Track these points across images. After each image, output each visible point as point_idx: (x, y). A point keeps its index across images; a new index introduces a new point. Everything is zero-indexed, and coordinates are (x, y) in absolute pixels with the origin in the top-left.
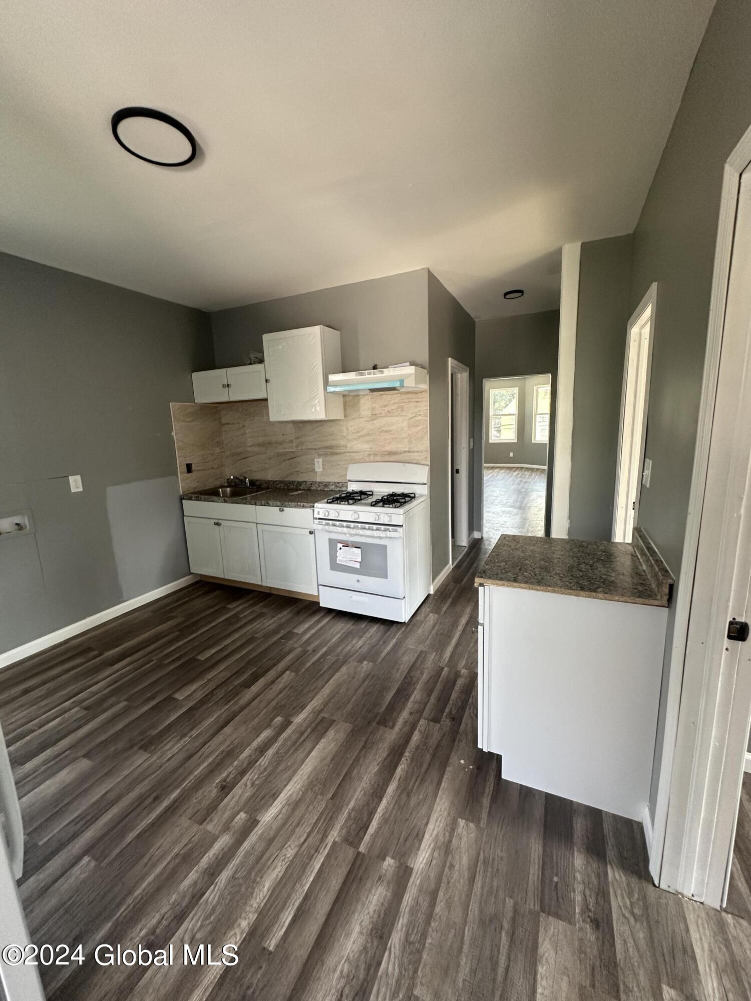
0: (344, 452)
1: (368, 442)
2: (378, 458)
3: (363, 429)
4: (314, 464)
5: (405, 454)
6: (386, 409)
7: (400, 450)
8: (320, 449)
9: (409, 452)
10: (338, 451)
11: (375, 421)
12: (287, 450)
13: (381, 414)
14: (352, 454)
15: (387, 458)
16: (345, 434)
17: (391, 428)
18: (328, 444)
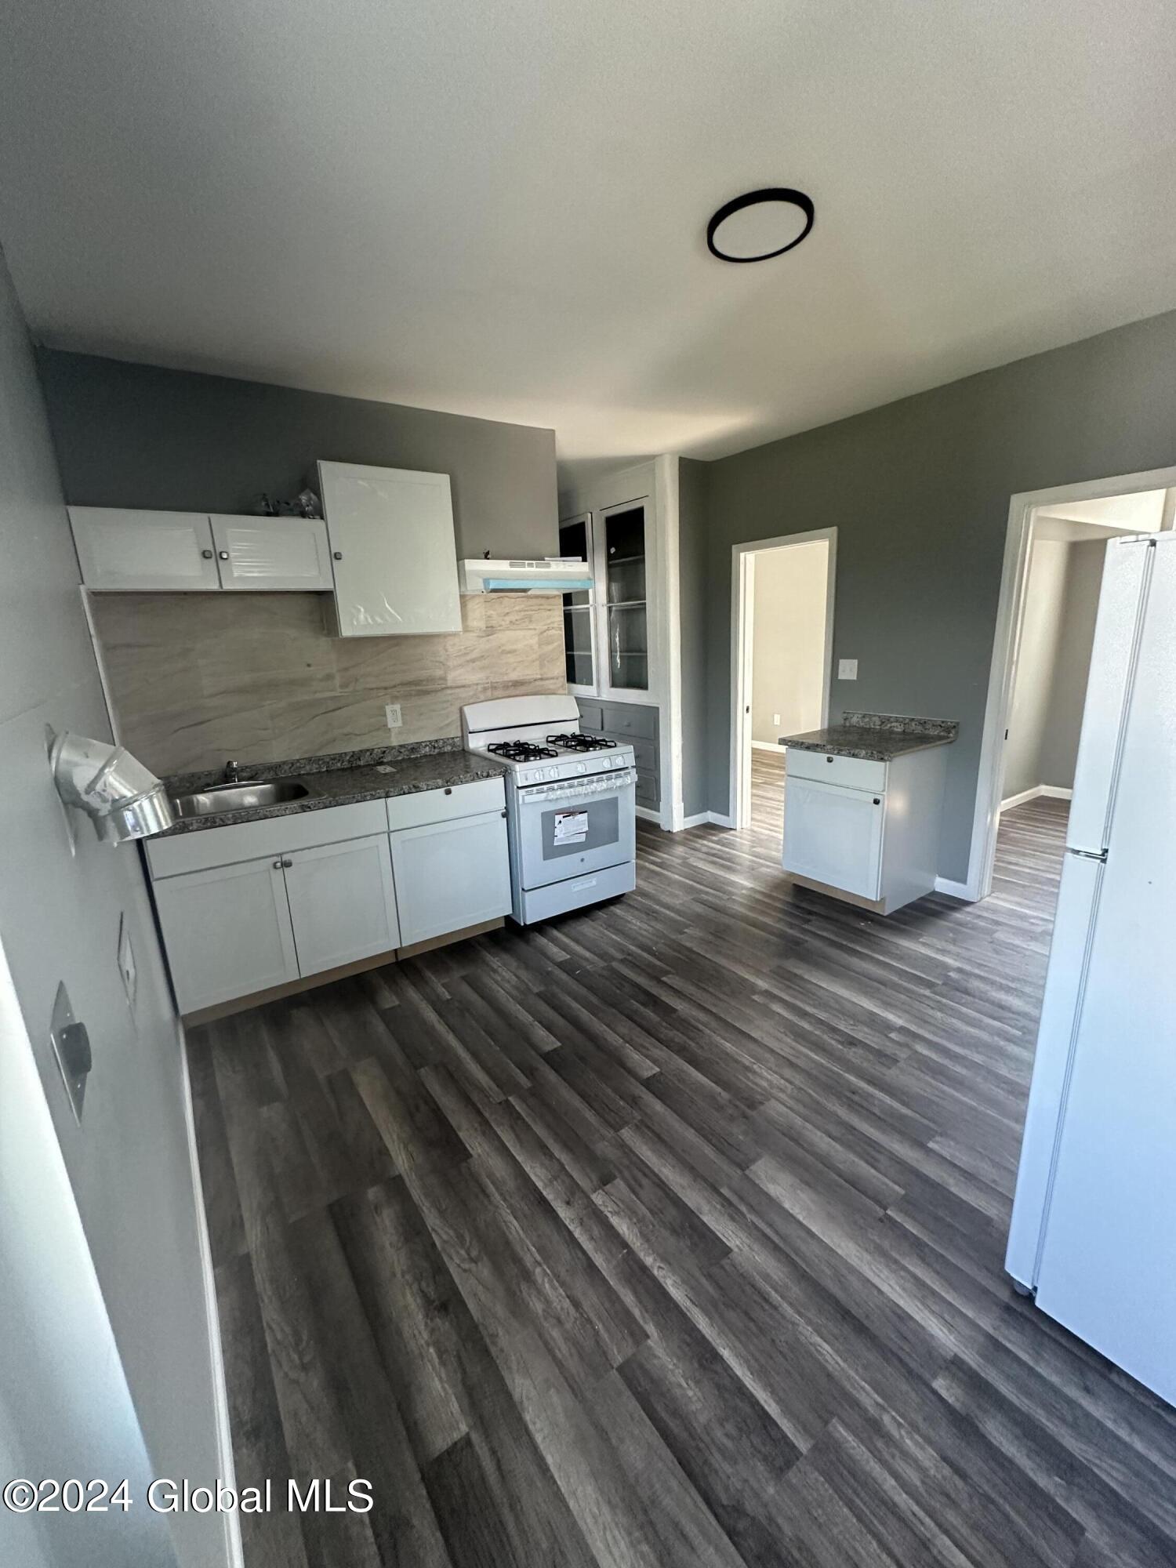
0: (443, 689)
1: (483, 668)
2: (498, 693)
3: (472, 651)
4: (385, 715)
5: (537, 683)
6: (508, 619)
7: (528, 677)
8: (395, 686)
9: (541, 679)
10: (430, 687)
11: (490, 637)
12: (319, 696)
13: (501, 626)
14: (457, 690)
15: (512, 691)
16: (442, 659)
17: (514, 647)
18: (411, 677)
